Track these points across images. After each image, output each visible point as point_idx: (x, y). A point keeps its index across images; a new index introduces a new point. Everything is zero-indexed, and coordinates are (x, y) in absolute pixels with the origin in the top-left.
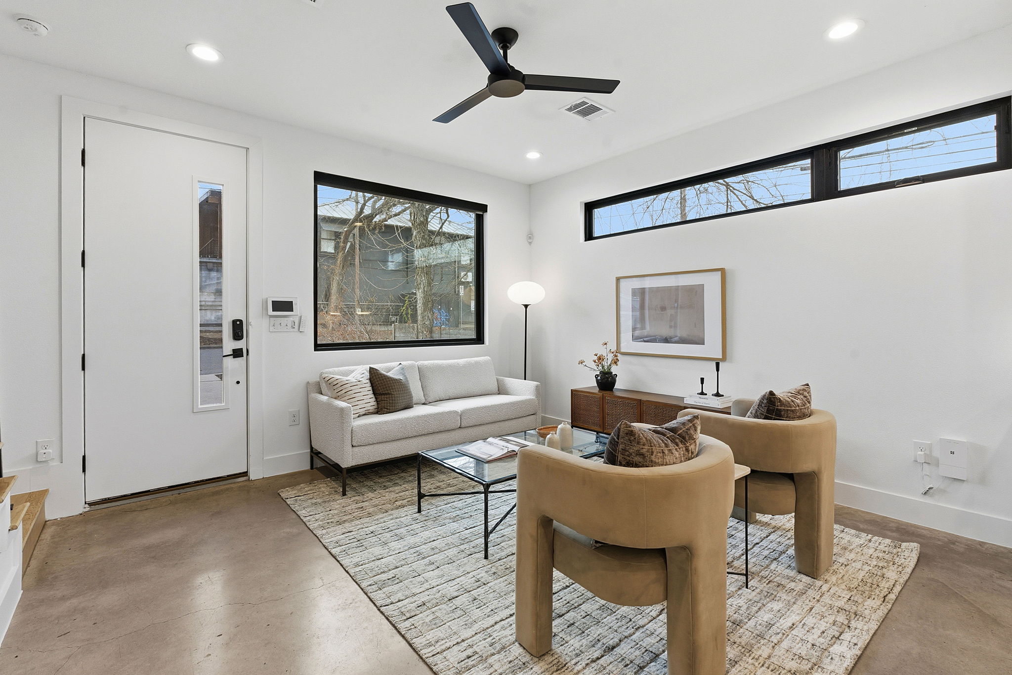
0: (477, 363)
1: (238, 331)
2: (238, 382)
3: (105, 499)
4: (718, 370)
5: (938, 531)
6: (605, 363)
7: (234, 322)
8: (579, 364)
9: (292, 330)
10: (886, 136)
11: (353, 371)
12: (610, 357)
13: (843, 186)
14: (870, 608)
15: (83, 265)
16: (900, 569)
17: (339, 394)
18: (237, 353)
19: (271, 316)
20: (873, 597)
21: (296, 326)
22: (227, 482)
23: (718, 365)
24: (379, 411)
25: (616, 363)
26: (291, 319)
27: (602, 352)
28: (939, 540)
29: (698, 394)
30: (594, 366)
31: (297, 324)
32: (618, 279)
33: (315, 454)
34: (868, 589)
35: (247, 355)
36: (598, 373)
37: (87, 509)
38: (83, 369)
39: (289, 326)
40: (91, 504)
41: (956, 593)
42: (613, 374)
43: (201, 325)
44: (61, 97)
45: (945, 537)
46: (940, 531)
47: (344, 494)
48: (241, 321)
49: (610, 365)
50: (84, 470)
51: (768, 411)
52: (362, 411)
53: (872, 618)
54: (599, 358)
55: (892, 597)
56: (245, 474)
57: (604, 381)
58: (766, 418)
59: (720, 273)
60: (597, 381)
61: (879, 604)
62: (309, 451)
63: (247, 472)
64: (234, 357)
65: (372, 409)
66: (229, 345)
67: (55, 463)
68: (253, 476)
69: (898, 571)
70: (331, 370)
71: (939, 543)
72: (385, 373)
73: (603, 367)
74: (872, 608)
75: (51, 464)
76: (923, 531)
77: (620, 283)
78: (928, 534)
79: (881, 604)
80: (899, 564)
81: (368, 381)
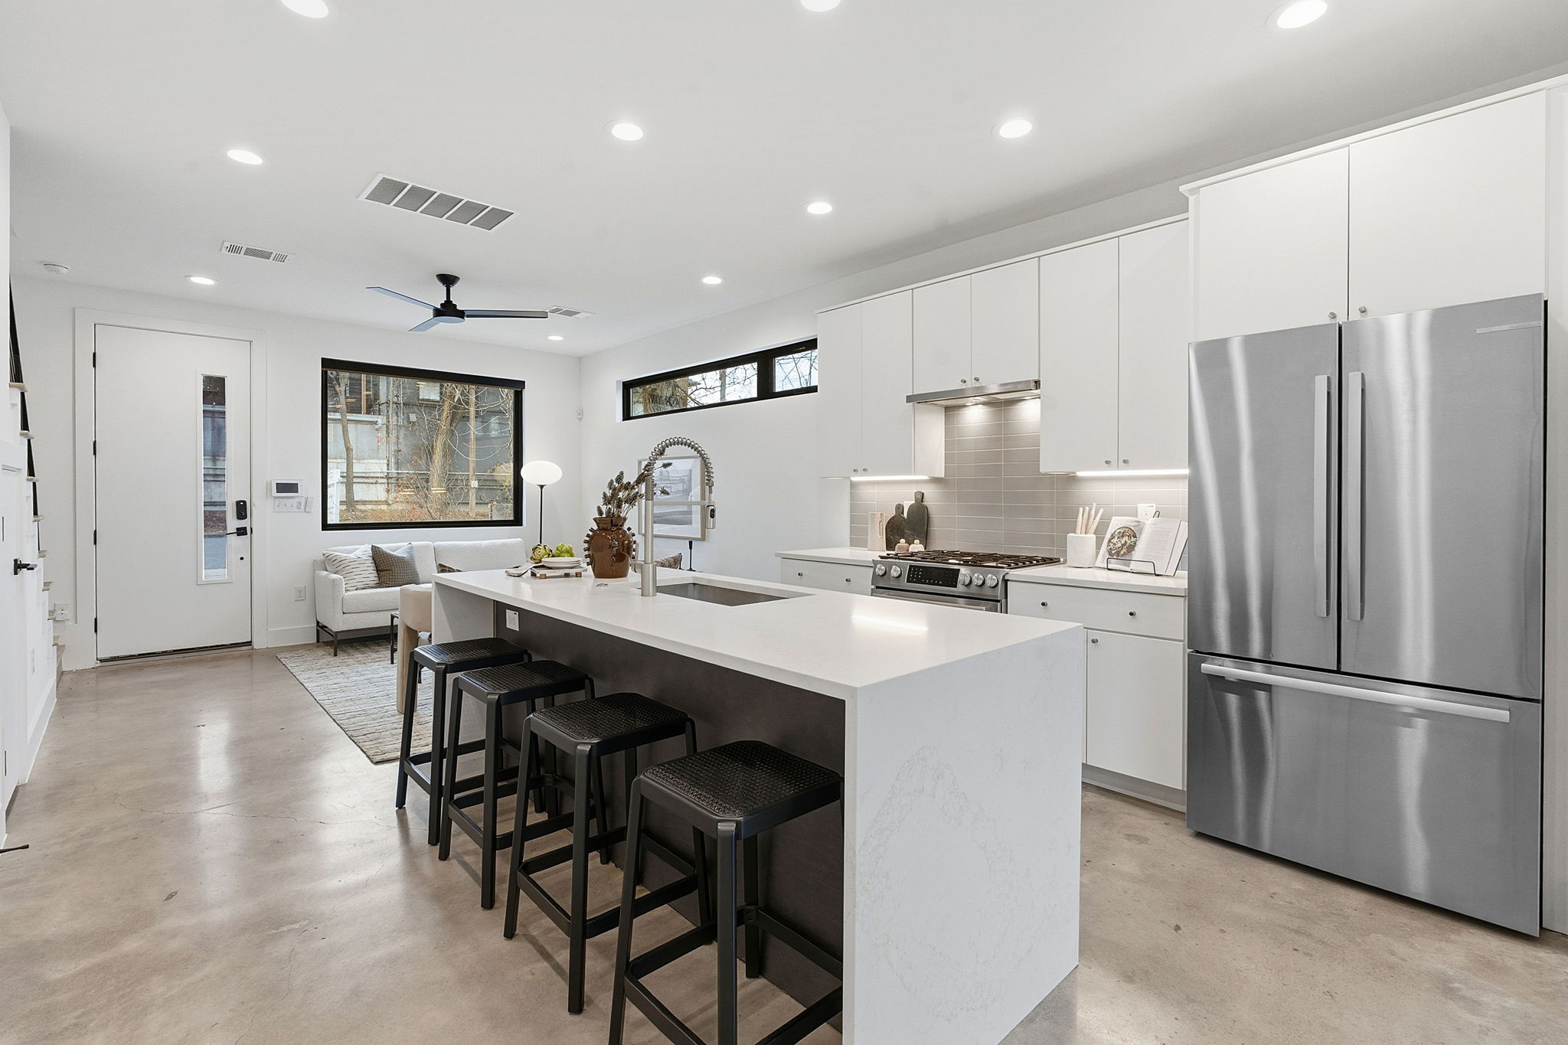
0: (504, 545)
1: (242, 510)
2: (242, 559)
3: (115, 657)
4: (691, 548)
7: (238, 503)
9: (297, 510)
11: (357, 549)
13: (778, 388)
15: (95, 454)
17: (338, 569)
18: (241, 532)
19: (275, 498)
21: (303, 507)
22: (231, 649)
23: (691, 543)
24: (379, 585)
26: (297, 500)
31: (303, 504)
33: (321, 628)
35: (251, 532)
37: (99, 665)
38: (95, 543)
39: (295, 506)
40: (101, 661)
43: (206, 504)
44: (74, 310)
47: (335, 655)
48: (244, 502)
50: (96, 631)
52: (360, 585)
56: (249, 643)
62: (315, 625)
63: (251, 642)
64: (238, 535)
65: (372, 583)
66: (233, 523)
67: (70, 623)
68: (256, 645)
70: (336, 548)
72: (390, 552)
75: (67, 623)
81: (370, 558)
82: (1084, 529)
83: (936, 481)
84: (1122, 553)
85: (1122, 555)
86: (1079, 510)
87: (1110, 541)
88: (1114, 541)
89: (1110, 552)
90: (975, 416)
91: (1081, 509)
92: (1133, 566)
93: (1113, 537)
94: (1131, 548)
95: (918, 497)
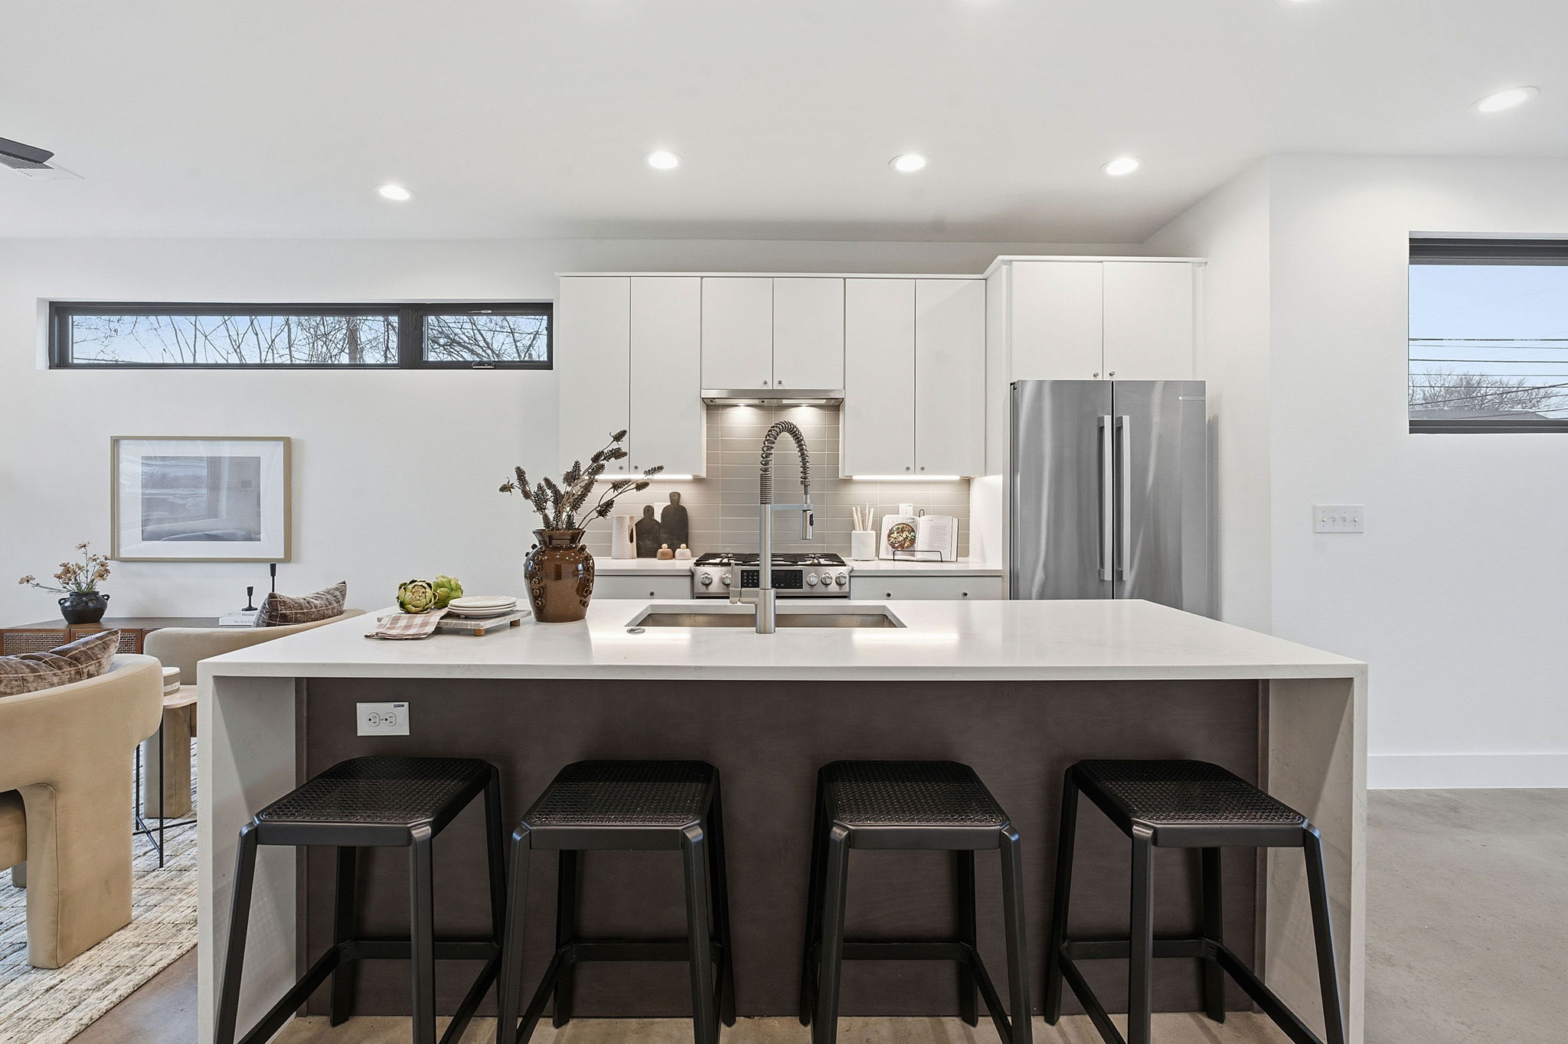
4: (273, 574)
6: (82, 578)
8: (21, 582)
12: (93, 568)
23: (273, 568)
25: (101, 576)
27: (76, 558)
29: (243, 610)
30: (58, 584)
32: (116, 442)
36: (67, 595)
42: (100, 594)
49: (92, 581)
51: (271, 617)
54: (67, 571)
57: (79, 608)
58: (269, 625)
59: (281, 443)
60: (65, 611)
73: (78, 584)
77: (121, 450)
82: (861, 527)
83: (698, 480)
84: (906, 545)
85: (907, 547)
86: (852, 509)
87: (889, 536)
88: (895, 535)
89: (892, 545)
90: (743, 418)
91: (854, 509)
92: (919, 556)
93: (891, 533)
94: (913, 541)
95: (675, 498)
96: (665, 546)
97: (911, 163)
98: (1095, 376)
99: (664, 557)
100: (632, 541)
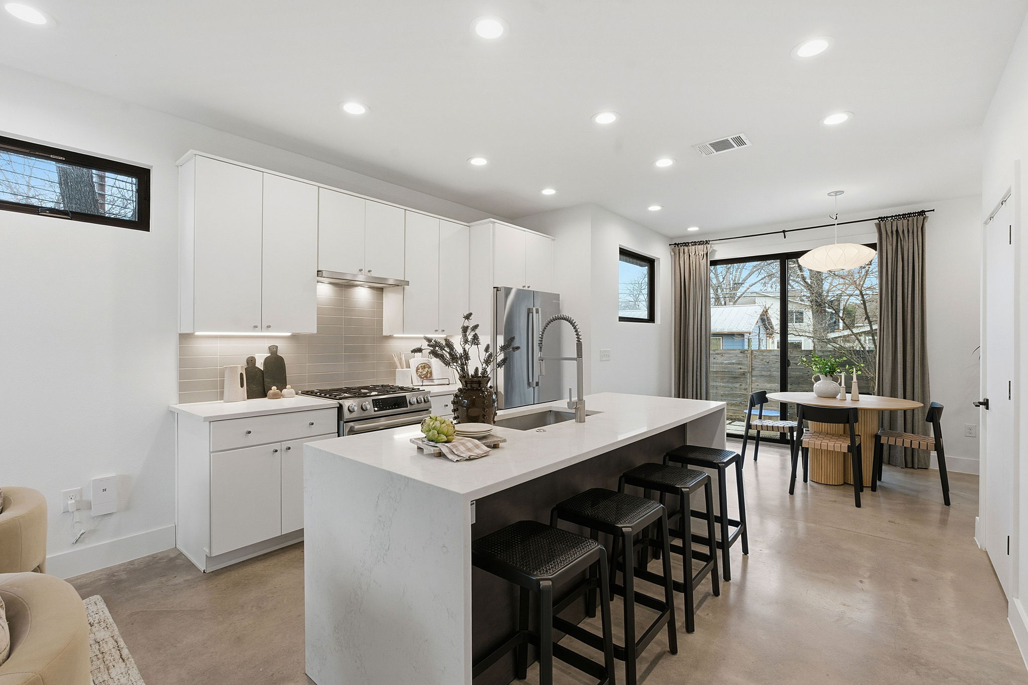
5: (91, 573)
10: (28, 151)
14: (121, 675)
16: (103, 625)
20: (111, 665)
28: (100, 580)
34: (98, 662)
41: (157, 611)
45: (102, 575)
46: (93, 572)
53: (134, 680)
55: (125, 652)
61: (125, 666)
69: (104, 628)
71: (103, 582)
74: (122, 673)
76: (79, 581)
78: (86, 580)
79: (126, 664)
80: (97, 621)
82: (400, 367)
84: (428, 376)
86: (392, 355)
87: (417, 371)
88: (420, 370)
89: (420, 376)
91: (394, 355)
92: (436, 382)
93: (417, 369)
94: (431, 373)
95: (273, 350)
96: (274, 388)
97: (479, 162)
98: (523, 287)
99: (276, 396)
100: (242, 386)
